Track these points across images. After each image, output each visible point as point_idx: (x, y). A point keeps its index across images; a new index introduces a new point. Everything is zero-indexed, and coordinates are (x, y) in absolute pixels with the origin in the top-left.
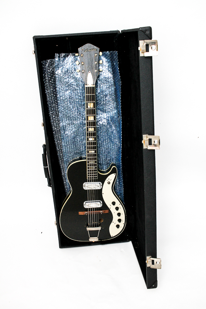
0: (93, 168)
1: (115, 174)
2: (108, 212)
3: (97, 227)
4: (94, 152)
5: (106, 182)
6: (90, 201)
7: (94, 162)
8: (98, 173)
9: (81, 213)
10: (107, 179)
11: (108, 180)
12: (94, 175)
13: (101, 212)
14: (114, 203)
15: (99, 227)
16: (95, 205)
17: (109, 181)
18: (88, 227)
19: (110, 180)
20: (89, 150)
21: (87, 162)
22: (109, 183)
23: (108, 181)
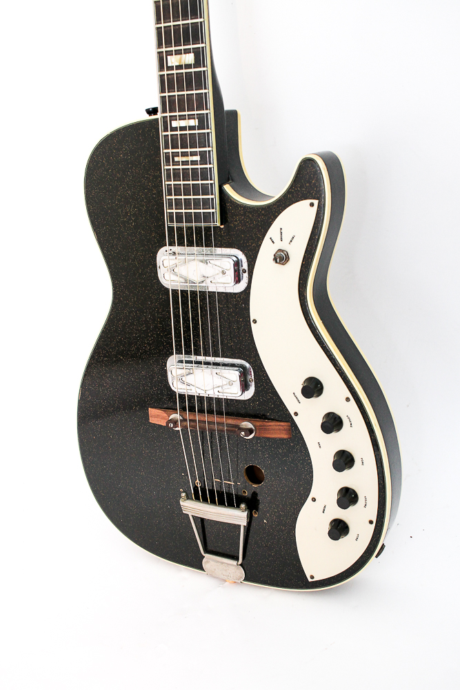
0: (190, 158)
1: (316, 202)
2: (285, 436)
3: (231, 505)
4: (190, 58)
5: (267, 250)
6: (193, 358)
7: (193, 123)
8: (222, 191)
9: (157, 416)
10: (273, 232)
11: (277, 238)
12: (197, 204)
13: (247, 424)
14: (313, 388)
15: (238, 507)
16: (218, 381)
17: (284, 245)
18: (188, 497)
19: (287, 238)
20: (164, 50)
21: (161, 127)
22: (281, 258)
23: (279, 245)
